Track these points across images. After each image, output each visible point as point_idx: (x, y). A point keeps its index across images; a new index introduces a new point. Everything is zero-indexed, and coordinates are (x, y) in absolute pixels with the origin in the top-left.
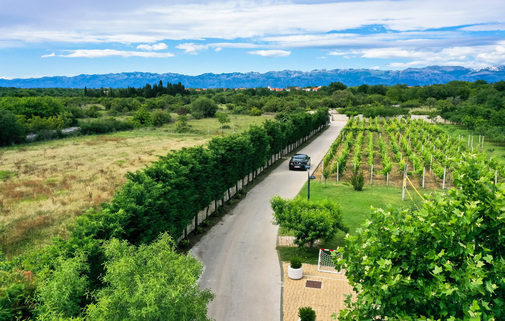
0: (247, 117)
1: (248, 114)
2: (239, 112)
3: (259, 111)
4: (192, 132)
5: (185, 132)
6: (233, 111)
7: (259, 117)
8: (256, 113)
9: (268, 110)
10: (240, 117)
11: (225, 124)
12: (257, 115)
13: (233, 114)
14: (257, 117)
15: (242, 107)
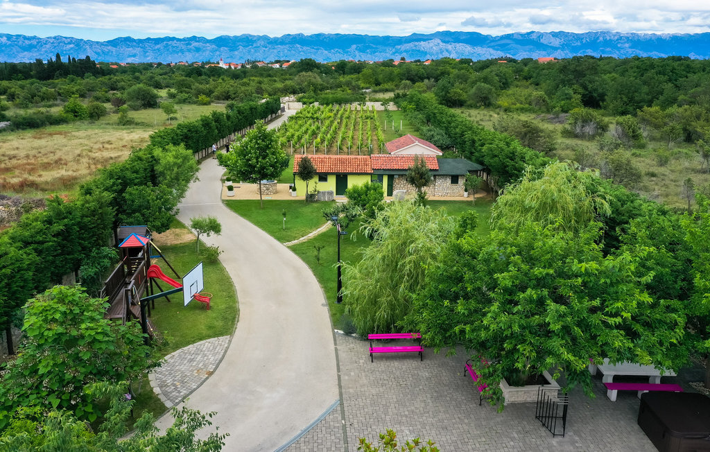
0: (194, 106)
1: (195, 103)
2: (184, 101)
3: (208, 99)
4: (137, 124)
5: (130, 124)
6: (176, 100)
7: (209, 106)
8: (204, 102)
9: (218, 98)
10: (186, 107)
11: (172, 115)
12: (205, 104)
13: (177, 103)
14: (205, 106)
15: (187, 95)
